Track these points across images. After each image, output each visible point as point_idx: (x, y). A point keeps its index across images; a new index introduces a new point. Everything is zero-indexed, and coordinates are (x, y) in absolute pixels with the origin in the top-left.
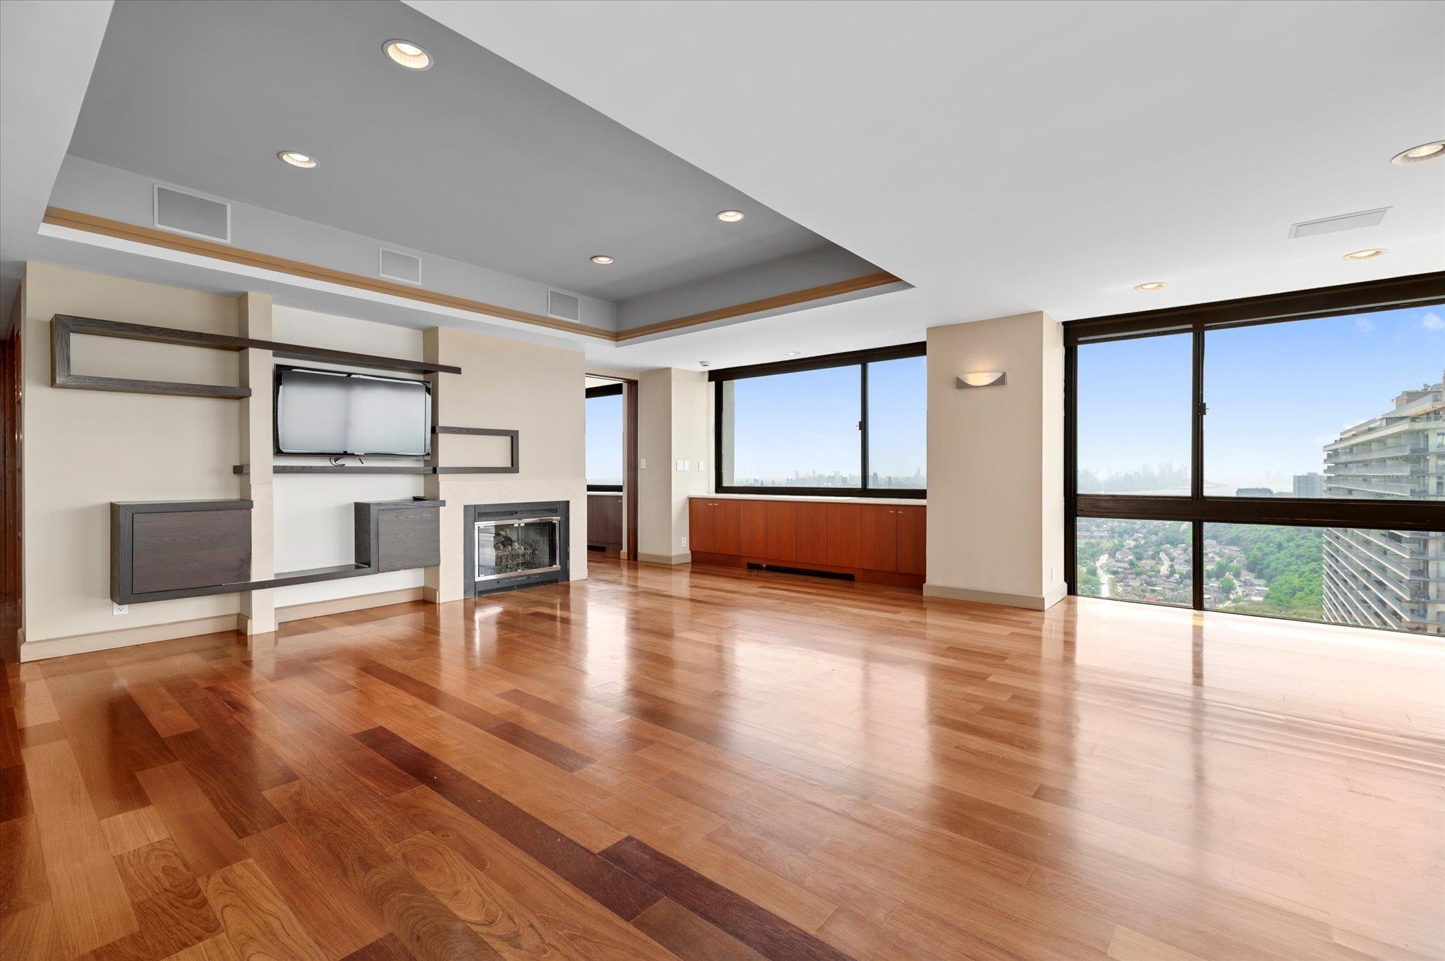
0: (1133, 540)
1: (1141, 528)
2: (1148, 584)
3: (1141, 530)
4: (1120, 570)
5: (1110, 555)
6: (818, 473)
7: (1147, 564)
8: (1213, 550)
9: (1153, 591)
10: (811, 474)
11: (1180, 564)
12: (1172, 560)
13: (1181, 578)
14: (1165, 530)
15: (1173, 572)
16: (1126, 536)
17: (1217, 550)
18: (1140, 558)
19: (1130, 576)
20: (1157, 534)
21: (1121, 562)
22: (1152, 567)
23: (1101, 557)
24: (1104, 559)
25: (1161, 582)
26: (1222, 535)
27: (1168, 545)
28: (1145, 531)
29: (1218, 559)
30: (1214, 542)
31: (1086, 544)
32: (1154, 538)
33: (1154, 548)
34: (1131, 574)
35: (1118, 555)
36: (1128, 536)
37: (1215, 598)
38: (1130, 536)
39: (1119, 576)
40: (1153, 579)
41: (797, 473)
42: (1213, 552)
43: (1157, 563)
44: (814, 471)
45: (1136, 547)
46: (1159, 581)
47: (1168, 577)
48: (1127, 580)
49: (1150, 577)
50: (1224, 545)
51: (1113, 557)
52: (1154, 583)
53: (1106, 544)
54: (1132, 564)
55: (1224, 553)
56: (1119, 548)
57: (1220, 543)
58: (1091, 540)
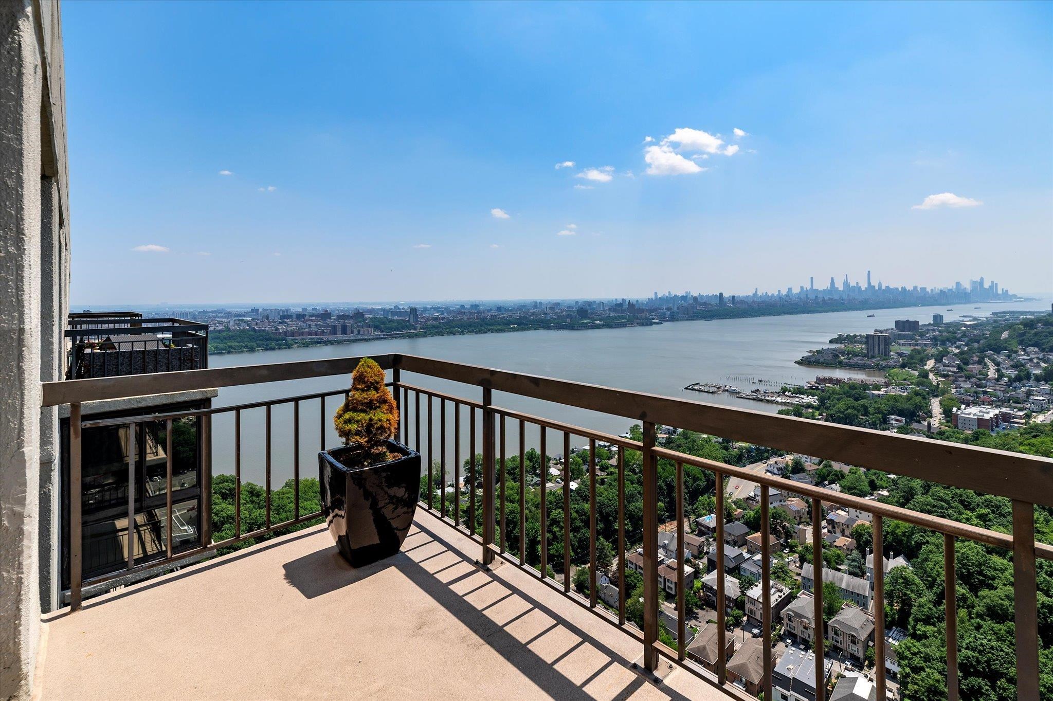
0: (956, 347)
1: (962, 337)
2: (978, 386)
3: (963, 339)
4: (950, 373)
5: (936, 360)
6: (673, 294)
7: (974, 368)
8: (1036, 356)
9: (985, 393)
10: (667, 294)
11: (1007, 369)
12: (998, 364)
13: (1009, 381)
14: (986, 338)
15: (1001, 376)
16: (949, 344)
17: (1041, 356)
18: (967, 363)
19: (960, 379)
20: (978, 342)
21: (948, 366)
22: (980, 371)
23: (928, 362)
24: (930, 364)
25: (991, 385)
26: (1044, 343)
27: (991, 352)
28: (966, 339)
29: (1043, 365)
30: (1036, 349)
31: (912, 351)
32: (976, 345)
33: (978, 354)
34: (961, 377)
35: (945, 360)
36: (950, 344)
37: (1049, 400)
38: (952, 344)
39: (950, 378)
40: (983, 382)
41: (656, 293)
42: (1037, 358)
43: (983, 368)
44: (669, 292)
45: (962, 353)
46: (989, 383)
47: (997, 380)
48: (958, 383)
49: (980, 379)
50: (1047, 352)
51: (940, 362)
52: (984, 385)
53: (931, 351)
54: (960, 368)
55: (1048, 358)
56: (945, 353)
57: (1043, 350)
58: (916, 347)
